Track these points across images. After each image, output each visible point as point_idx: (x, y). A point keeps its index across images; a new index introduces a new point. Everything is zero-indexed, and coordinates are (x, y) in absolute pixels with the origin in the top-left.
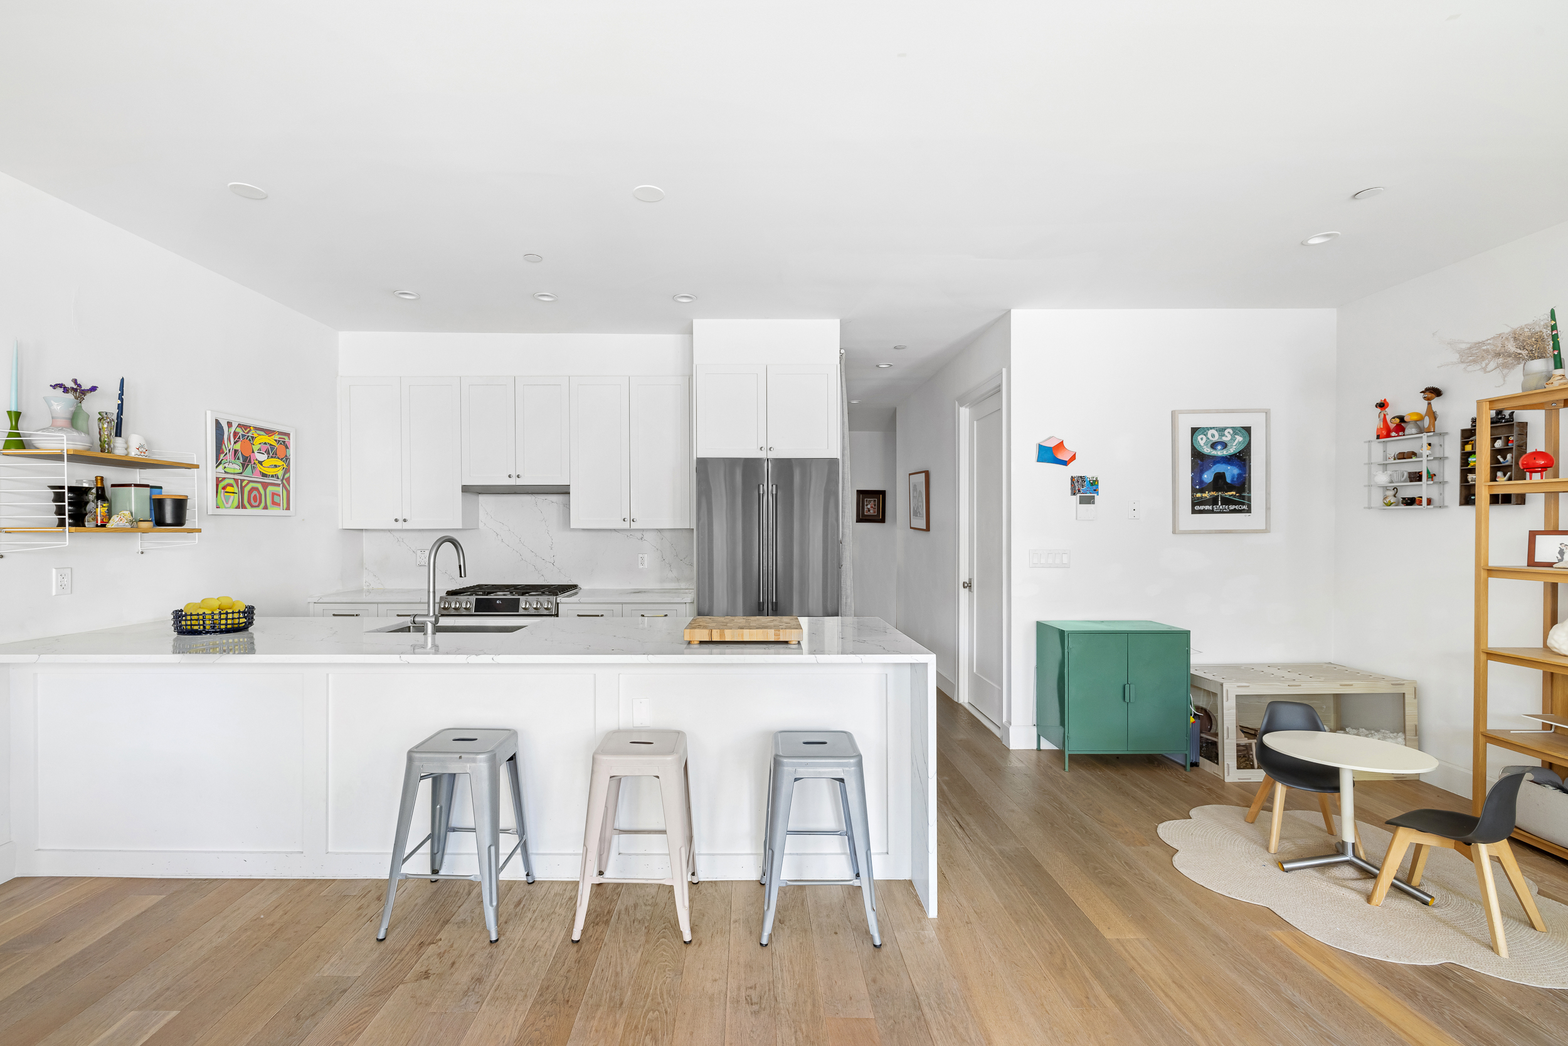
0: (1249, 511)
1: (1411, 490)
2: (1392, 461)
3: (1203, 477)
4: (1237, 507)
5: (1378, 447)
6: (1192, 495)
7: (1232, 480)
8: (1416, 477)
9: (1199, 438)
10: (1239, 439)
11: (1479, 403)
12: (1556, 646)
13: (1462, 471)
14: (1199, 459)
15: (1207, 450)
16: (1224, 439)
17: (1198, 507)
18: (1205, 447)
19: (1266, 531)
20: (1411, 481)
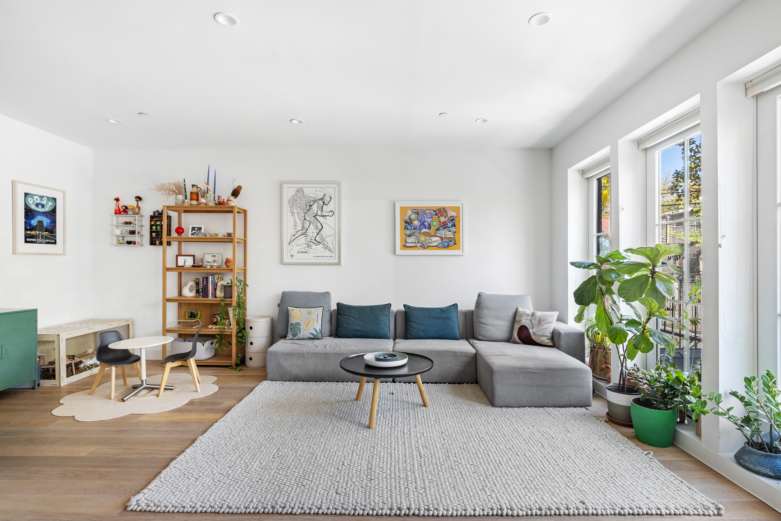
0: (55, 243)
1: (131, 238)
2: (122, 225)
3: (31, 222)
4: (49, 241)
5: (115, 218)
6: (25, 232)
7: (47, 225)
8: (133, 232)
9: (29, 199)
10: (50, 204)
11: (164, 206)
12: (185, 294)
13: (150, 231)
14: (29, 213)
15: (33, 207)
16: (43, 202)
17: (29, 239)
18: (32, 205)
19: (64, 254)
20: (130, 234)
